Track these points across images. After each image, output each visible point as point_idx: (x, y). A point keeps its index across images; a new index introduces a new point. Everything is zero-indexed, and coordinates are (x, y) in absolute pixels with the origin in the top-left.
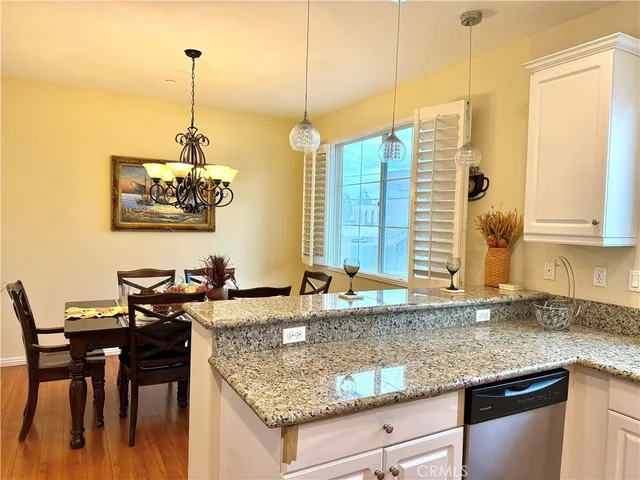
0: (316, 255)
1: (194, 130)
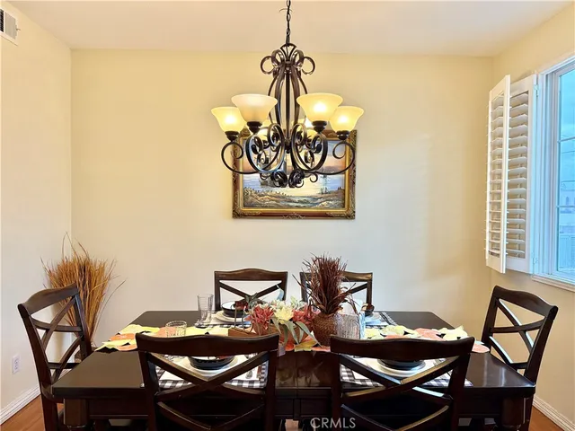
0: (510, 254)
1: (290, 48)
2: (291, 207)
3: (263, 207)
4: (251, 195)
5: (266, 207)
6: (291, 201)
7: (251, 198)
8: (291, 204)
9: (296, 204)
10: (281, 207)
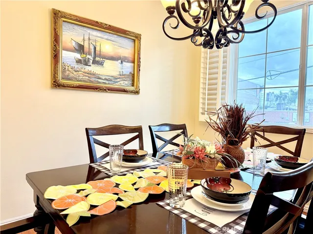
3: (78, 81)
4: (68, 70)
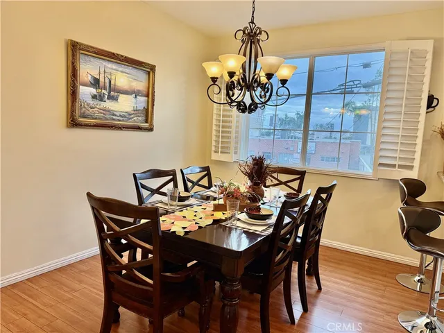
1: (253, 25)
2: (114, 120)
3: (93, 118)
4: (84, 107)
5: (96, 118)
6: (114, 115)
7: (84, 109)
8: (114, 117)
9: (117, 118)
10: (106, 119)
